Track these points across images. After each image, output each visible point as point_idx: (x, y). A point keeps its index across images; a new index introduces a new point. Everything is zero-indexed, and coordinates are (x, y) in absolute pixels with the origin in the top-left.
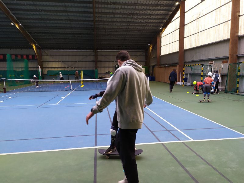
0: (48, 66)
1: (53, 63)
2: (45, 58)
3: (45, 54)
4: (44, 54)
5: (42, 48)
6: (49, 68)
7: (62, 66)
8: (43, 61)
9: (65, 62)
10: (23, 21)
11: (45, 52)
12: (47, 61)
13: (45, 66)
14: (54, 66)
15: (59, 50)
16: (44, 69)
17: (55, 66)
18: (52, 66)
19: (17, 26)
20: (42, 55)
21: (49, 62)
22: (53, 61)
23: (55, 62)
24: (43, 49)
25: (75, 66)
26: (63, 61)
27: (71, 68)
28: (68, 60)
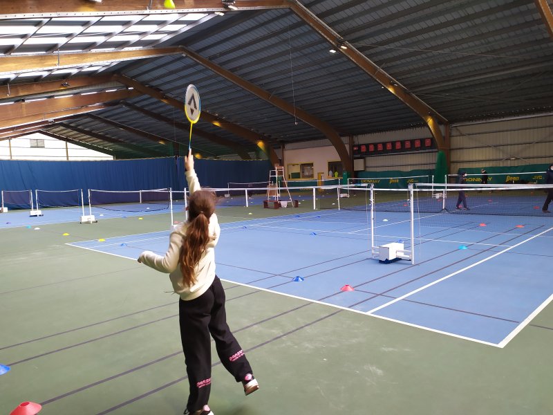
0: (461, 159)
1: (474, 150)
2: (457, 141)
3: (458, 133)
4: (454, 133)
5: (451, 122)
6: (463, 162)
7: (495, 158)
8: (450, 150)
9: (501, 147)
10: (404, 77)
11: (457, 130)
12: (460, 149)
13: (455, 160)
14: (474, 159)
15: (489, 119)
16: (453, 166)
17: (477, 159)
18: (471, 159)
19: (391, 90)
20: (450, 136)
21: (465, 150)
22: (474, 146)
23: (477, 150)
24: (453, 123)
25: (527, 156)
26: (498, 144)
27: (517, 161)
28: (509, 143)
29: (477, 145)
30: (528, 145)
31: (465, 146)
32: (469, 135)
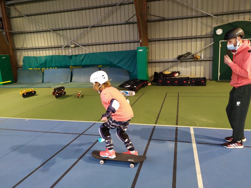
0: (25, 46)
1: (36, 35)
2: (17, 24)
3: (17, 15)
4: (13, 13)
6: (27, 49)
8: (13, 34)
9: (61, 32)
16: (18, 54)
18: (34, 46)
20: (10, 17)
21: (27, 35)
22: (35, 30)
23: (39, 34)
25: (87, 42)
26: (57, 27)
27: (77, 48)
28: (68, 26)
29: (38, 29)
30: (85, 29)
31: (26, 30)
32: (28, 16)
